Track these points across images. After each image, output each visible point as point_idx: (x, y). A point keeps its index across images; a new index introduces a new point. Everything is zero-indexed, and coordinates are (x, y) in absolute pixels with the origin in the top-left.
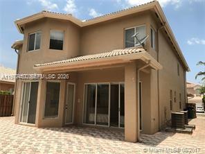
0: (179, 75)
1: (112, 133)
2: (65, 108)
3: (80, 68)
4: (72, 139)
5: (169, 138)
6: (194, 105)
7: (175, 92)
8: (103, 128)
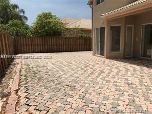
2: (125, 45)
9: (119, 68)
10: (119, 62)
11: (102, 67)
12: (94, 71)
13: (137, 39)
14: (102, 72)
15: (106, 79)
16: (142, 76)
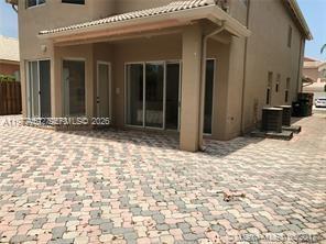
0: (289, 45)
1: (166, 138)
2: (96, 102)
3: (111, 36)
4: (101, 147)
5: (251, 146)
6: (311, 96)
7: (279, 76)
8: (155, 132)
9: (81, 149)
10: (83, 138)
11: (43, 152)
12: (21, 162)
13: (118, 91)
14: (41, 163)
15: (47, 177)
16: (122, 162)
